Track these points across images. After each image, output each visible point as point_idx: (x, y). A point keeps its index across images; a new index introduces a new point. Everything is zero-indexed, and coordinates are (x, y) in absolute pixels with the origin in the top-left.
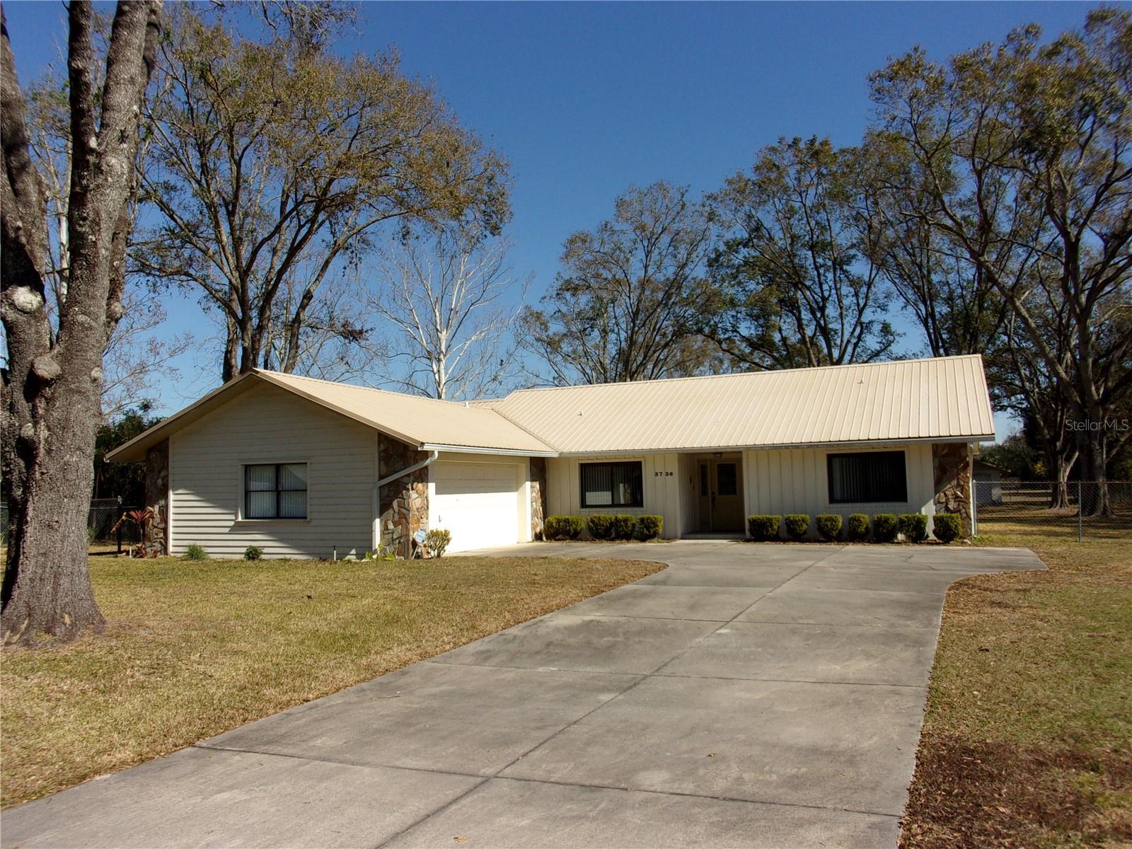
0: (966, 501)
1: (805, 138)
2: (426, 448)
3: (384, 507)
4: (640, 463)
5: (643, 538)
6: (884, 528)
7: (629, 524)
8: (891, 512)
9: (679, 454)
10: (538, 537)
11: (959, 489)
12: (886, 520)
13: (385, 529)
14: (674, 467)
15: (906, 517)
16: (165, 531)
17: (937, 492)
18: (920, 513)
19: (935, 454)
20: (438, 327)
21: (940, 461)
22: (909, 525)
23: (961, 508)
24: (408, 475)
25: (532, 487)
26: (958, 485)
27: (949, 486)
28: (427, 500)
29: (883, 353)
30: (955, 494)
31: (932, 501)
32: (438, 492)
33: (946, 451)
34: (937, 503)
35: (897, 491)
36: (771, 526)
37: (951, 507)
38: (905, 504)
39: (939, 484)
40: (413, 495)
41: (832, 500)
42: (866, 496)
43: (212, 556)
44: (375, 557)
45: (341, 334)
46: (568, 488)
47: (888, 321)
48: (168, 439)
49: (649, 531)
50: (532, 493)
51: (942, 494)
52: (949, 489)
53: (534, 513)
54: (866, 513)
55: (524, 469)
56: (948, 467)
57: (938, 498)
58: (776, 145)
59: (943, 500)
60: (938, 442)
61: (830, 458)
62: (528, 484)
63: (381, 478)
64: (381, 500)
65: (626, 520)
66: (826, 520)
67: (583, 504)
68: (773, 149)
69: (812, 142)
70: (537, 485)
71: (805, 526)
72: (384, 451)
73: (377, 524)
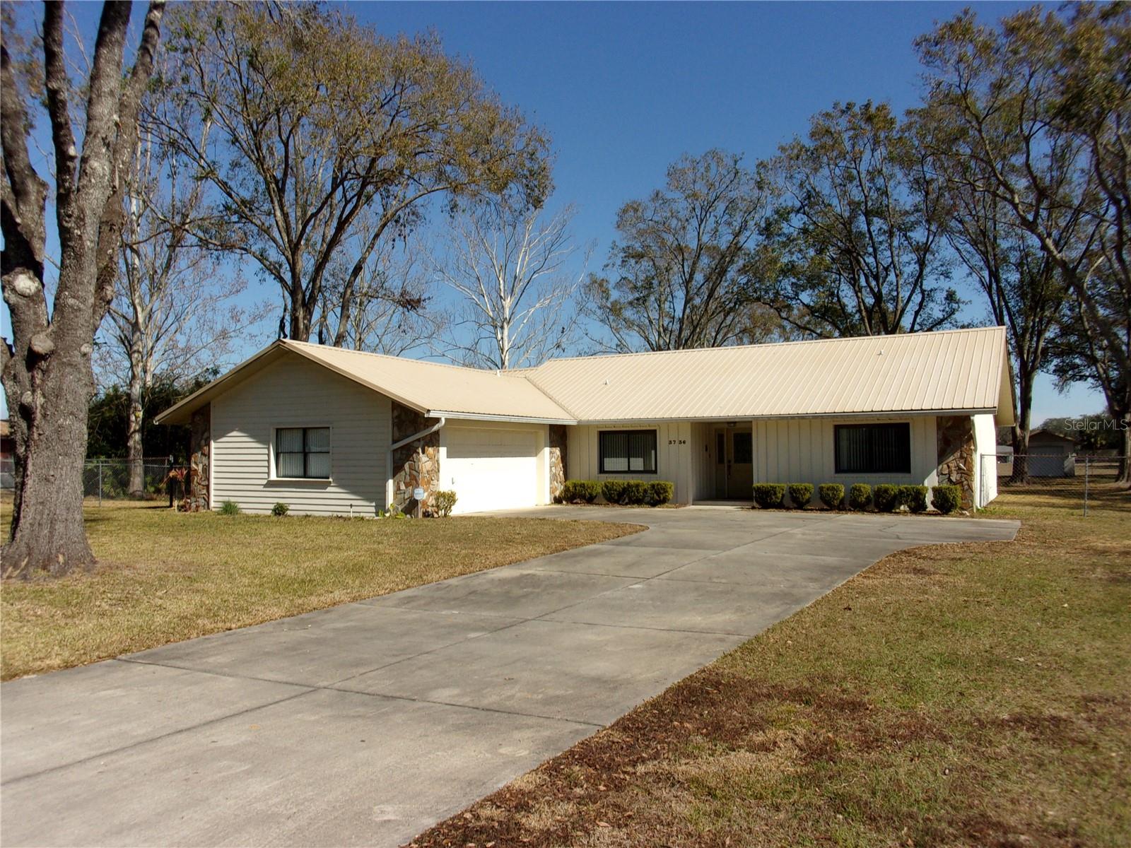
0: (969, 473)
1: (859, 103)
2: (432, 415)
3: (397, 469)
4: (655, 431)
5: (654, 504)
6: (884, 498)
7: (641, 489)
8: (893, 483)
9: (692, 423)
10: (558, 500)
11: (963, 461)
12: (886, 491)
13: (398, 489)
14: (687, 435)
15: (906, 488)
16: (208, 487)
17: (939, 464)
18: (923, 484)
19: (939, 427)
20: (502, 295)
21: (943, 433)
22: (908, 495)
23: (963, 479)
24: (419, 440)
25: (551, 452)
26: (962, 457)
27: (952, 458)
28: (438, 464)
29: (946, 321)
30: (958, 466)
31: (935, 471)
32: (450, 455)
33: (949, 424)
34: (940, 474)
35: (901, 463)
36: (775, 494)
37: (953, 479)
38: (907, 475)
39: (942, 455)
40: (423, 458)
41: (838, 469)
42: (869, 466)
43: (248, 512)
44: (387, 515)
45: (399, 302)
46: (586, 455)
47: (953, 289)
48: (210, 403)
49: (659, 497)
50: (551, 459)
51: (945, 466)
52: (953, 460)
53: (554, 478)
54: (867, 484)
55: (544, 436)
56: (952, 439)
57: (941, 470)
58: (830, 110)
59: (946, 472)
60: (940, 415)
61: (838, 429)
62: (547, 450)
63: (394, 442)
64: (394, 462)
65: (637, 486)
66: (828, 489)
67: (602, 470)
68: (827, 115)
69: (867, 106)
70: (557, 451)
71: (808, 495)
72: (396, 417)
73: (390, 484)
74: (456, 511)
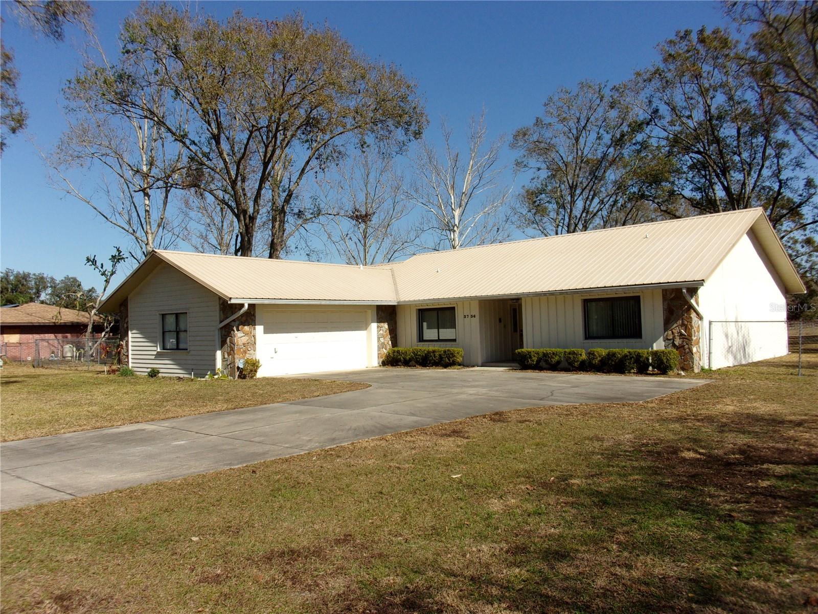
0: (689, 338)
1: (695, 29)
3: (223, 343)
4: (454, 308)
5: (446, 366)
6: (613, 361)
7: (437, 354)
8: (621, 348)
9: (480, 301)
10: (384, 364)
11: (684, 328)
12: (614, 354)
13: (224, 358)
14: (476, 311)
15: (629, 352)
16: (128, 356)
17: (666, 330)
18: (652, 349)
19: (665, 298)
20: (453, 207)
21: (668, 304)
23: (685, 344)
24: (234, 321)
25: (378, 327)
26: (683, 325)
27: (675, 325)
28: (255, 338)
30: (680, 332)
31: (662, 338)
33: (673, 296)
34: (666, 339)
35: (635, 331)
36: (530, 357)
37: (677, 343)
38: (638, 340)
39: (667, 324)
40: (238, 334)
41: (588, 336)
42: (613, 334)
43: (138, 373)
44: (216, 377)
46: (409, 326)
48: (127, 298)
49: (449, 360)
50: (378, 331)
51: (670, 332)
52: (676, 328)
53: (381, 346)
54: (601, 349)
56: (674, 309)
57: (667, 336)
58: (673, 37)
59: (671, 337)
60: (666, 288)
61: (586, 303)
62: (374, 326)
63: (221, 322)
64: (221, 338)
65: (434, 352)
66: (570, 353)
67: (421, 339)
68: (671, 42)
69: (702, 31)
70: (386, 326)
71: (557, 358)
72: (222, 304)
73: (219, 354)
74: (260, 374)
